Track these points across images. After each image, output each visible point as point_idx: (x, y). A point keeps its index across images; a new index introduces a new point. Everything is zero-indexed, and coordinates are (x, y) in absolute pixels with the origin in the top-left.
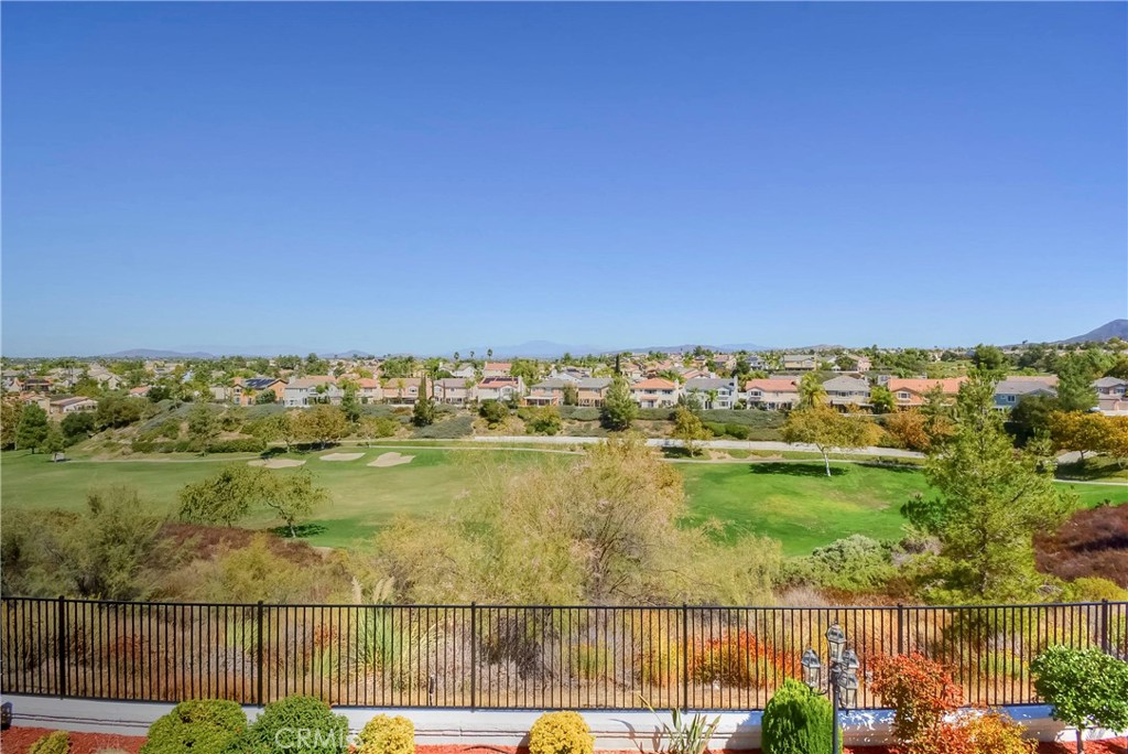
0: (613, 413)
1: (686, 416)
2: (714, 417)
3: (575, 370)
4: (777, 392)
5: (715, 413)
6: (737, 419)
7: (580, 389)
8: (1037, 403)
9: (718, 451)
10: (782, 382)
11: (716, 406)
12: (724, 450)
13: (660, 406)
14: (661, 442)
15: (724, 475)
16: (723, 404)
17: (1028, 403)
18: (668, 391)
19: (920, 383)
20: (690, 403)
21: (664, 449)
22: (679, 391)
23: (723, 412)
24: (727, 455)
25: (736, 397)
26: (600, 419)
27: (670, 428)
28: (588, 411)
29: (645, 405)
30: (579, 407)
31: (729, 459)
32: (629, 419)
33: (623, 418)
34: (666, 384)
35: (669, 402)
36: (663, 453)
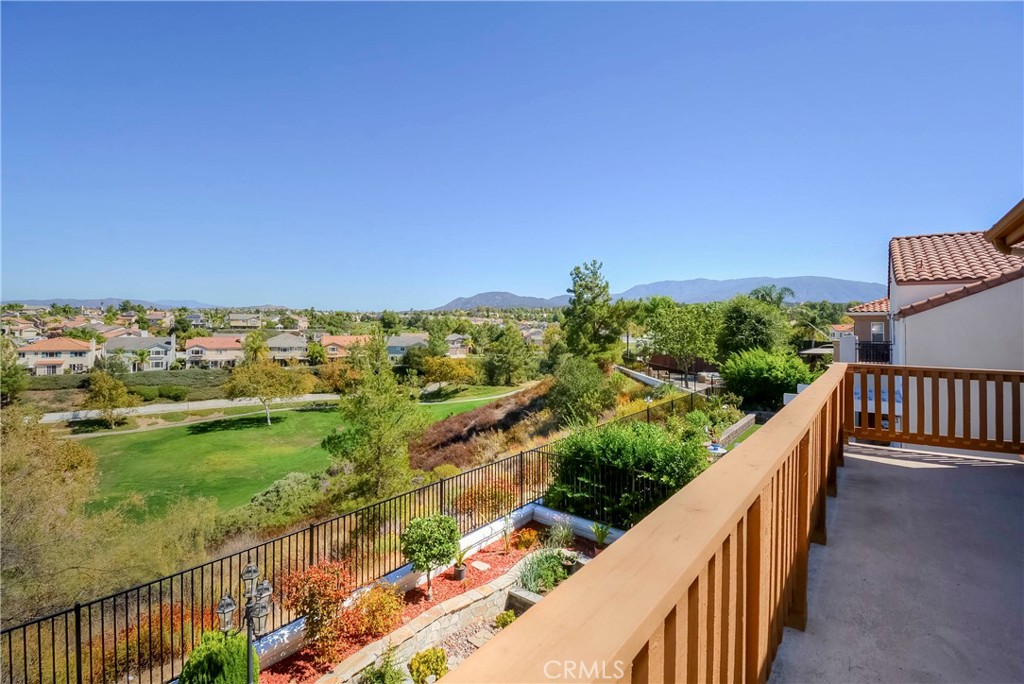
1: (104, 380)
2: (144, 380)
4: (220, 350)
5: (146, 375)
6: (174, 381)
8: (417, 352)
9: (147, 417)
10: (228, 339)
11: (148, 367)
12: (156, 416)
13: (66, 372)
14: (68, 416)
15: (155, 443)
16: (157, 365)
17: (412, 352)
18: (80, 354)
19: (345, 339)
20: (111, 366)
21: (70, 424)
22: (94, 352)
23: (155, 374)
24: (160, 420)
25: (172, 357)
27: (81, 397)
29: (42, 372)
31: (162, 424)
32: (16, 391)
34: (79, 344)
35: (81, 366)
36: (69, 429)
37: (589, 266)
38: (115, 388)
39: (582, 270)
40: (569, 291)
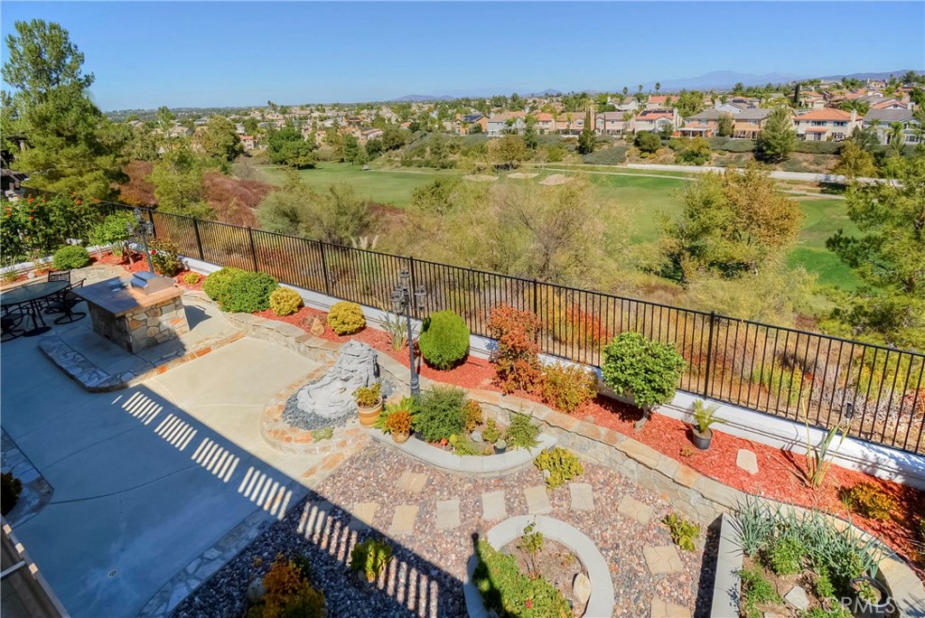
0: (769, 146)
1: (853, 152)
3: (741, 101)
7: (737, 120)
13: (828, 139)
14: (821, 177)
16: (911, 139)
18: (841, 123)
20: (865, 136)
21: (821, 184)
22: (854, 121)
23: (908, 147)
26: (753, 151)
27: (833, 162)
28: (742, 144)
29: (810, 138)
30: (734, 139)
32: (785, 151)
33: (778, 150)
34: (842, 115)
35: (840, 135)
36: (819, 189)
38: (861, 157)
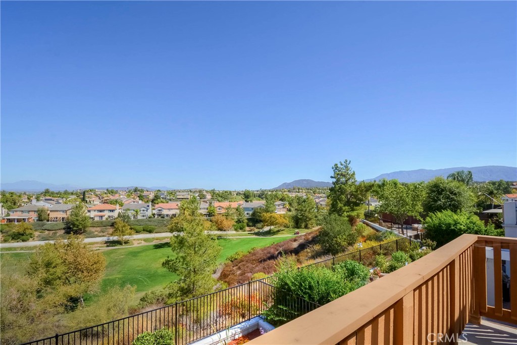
0: (74, 225)
1: (120, 224)
2: (137, 223)
3: (51, 200)
4: (169, 209)
5: (138, 221)
6: (149, 223)
7: (51, 211)
8: (259, 210)
9: (138, 240)
10: (173, 204)
11: (139, 217)
12: (141, 240)
13: (107, 219)
14: (105, 239)
15: (139, 252)
16: (143, 216)
17: (256, 210)
18: (112, 211)
19: (225, 204)
20: (124, 216)
21: (106, 242)
22: (118, 210)
23: (142, 220)
24: (143, 242)
25: (149, 213)
26: (64, 229)
27: (111, 230)
28: (56, 225)
29: (97, 219)
30: (50, 222)
31: (143, 243)
32: (85, 227)
33: (80, 227)
34: (112, 207)
35: (112, 217)
36: (105, 245)
37: (343, 163)
38: (124, 226)
39: (339, 165)
40: (332, 177)
